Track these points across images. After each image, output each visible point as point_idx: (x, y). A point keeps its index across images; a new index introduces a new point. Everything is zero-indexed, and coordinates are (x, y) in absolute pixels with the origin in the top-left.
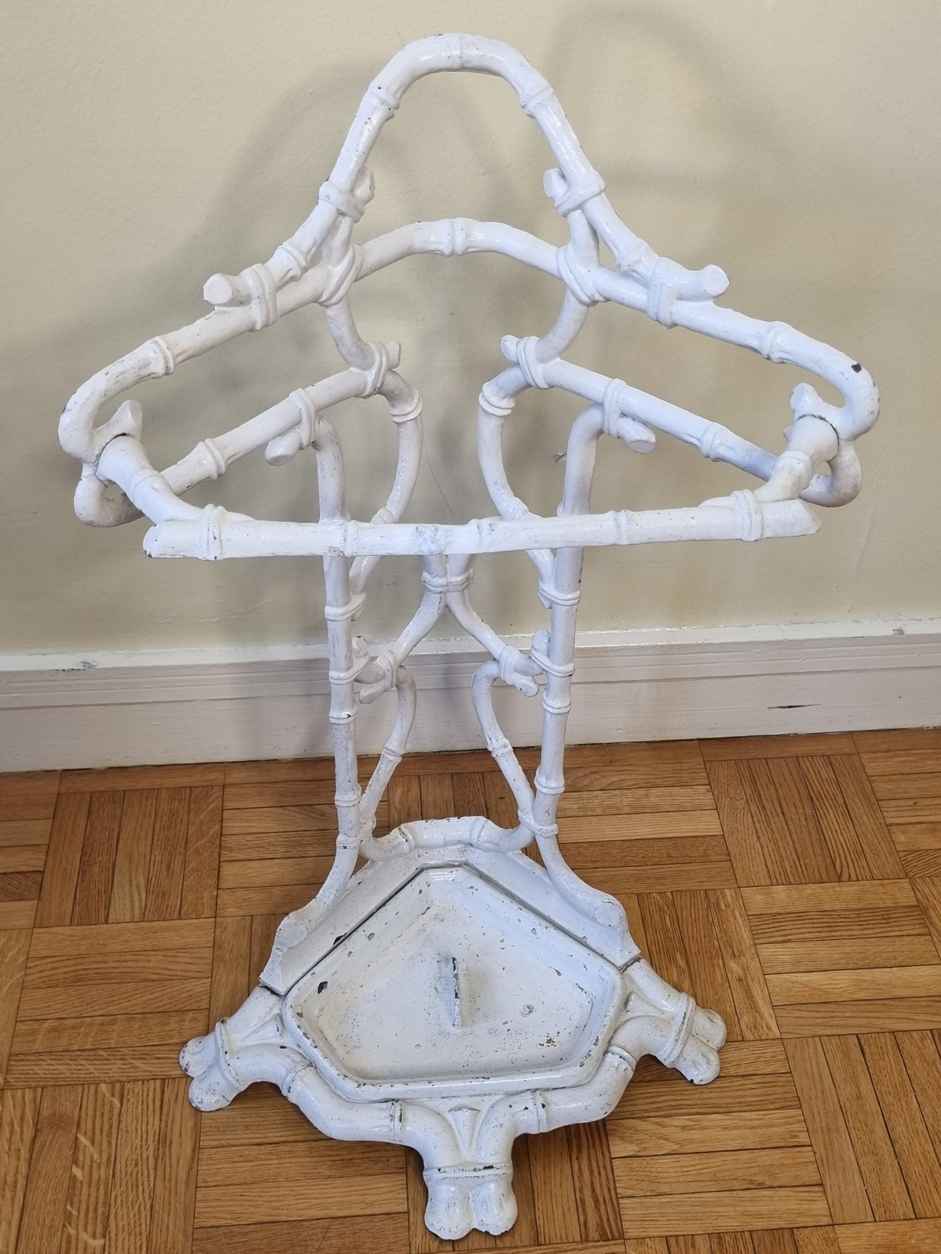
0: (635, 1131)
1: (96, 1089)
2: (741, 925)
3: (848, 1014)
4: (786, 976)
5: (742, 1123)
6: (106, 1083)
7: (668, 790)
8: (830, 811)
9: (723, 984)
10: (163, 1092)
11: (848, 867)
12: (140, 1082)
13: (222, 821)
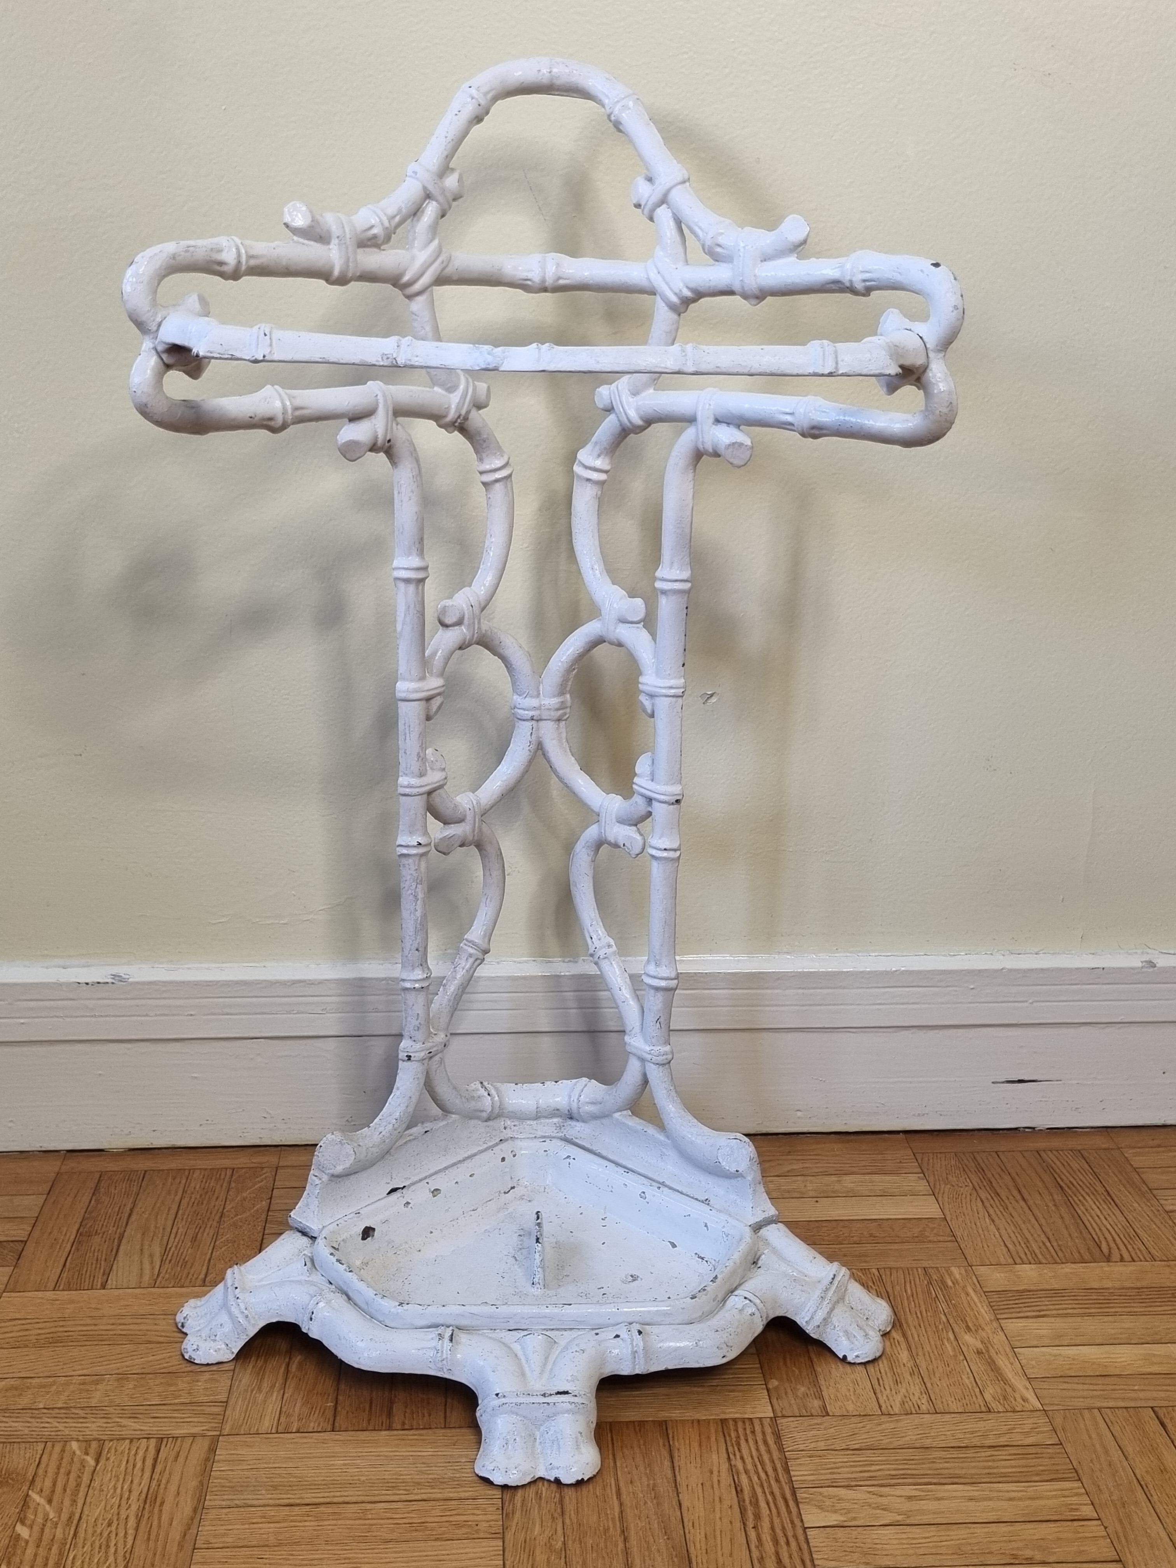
0: (839, 1500)
1: (64, 1446)
2: (976, 1300)
3: (1136, 1388)
4: (1043, 1349)
5: (995, 1494)
6: (78, 1440)
7: (867, 1177)
8: (1087, 1198)
9: (955, 1356)
10: (158, 1451)
11: (1118, 1248)
12: (128, 1441)
13: (271, 1198)
